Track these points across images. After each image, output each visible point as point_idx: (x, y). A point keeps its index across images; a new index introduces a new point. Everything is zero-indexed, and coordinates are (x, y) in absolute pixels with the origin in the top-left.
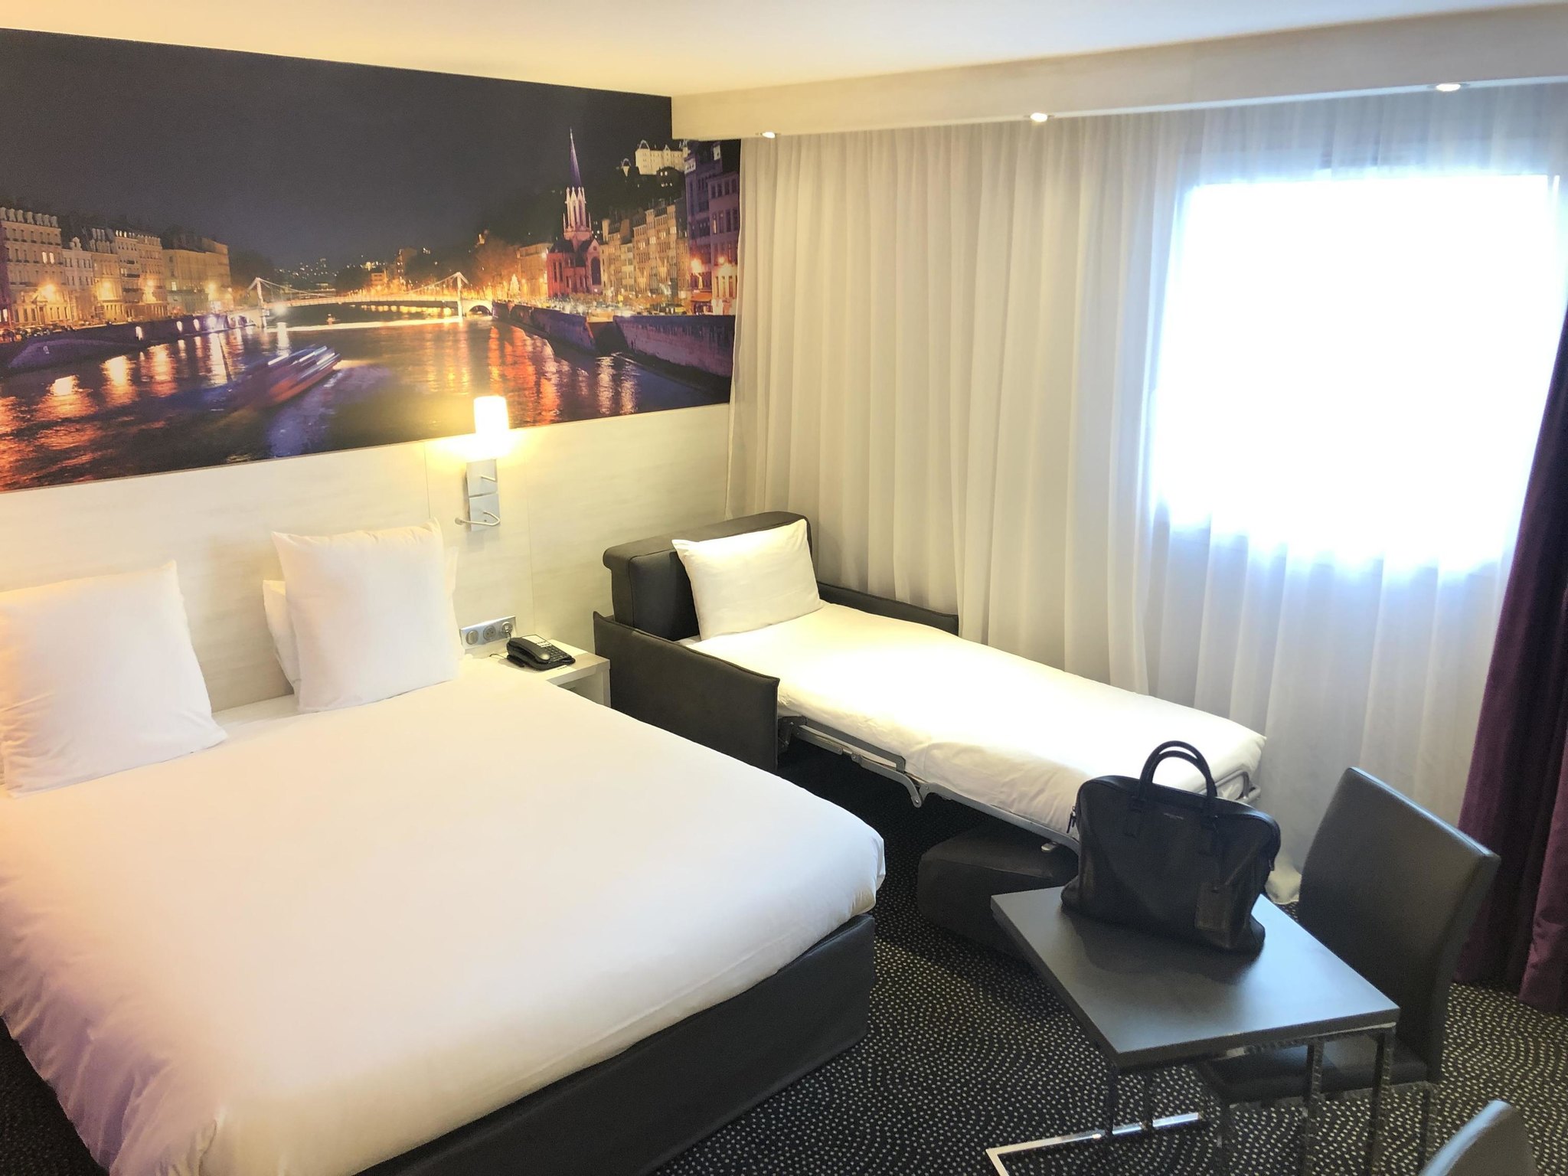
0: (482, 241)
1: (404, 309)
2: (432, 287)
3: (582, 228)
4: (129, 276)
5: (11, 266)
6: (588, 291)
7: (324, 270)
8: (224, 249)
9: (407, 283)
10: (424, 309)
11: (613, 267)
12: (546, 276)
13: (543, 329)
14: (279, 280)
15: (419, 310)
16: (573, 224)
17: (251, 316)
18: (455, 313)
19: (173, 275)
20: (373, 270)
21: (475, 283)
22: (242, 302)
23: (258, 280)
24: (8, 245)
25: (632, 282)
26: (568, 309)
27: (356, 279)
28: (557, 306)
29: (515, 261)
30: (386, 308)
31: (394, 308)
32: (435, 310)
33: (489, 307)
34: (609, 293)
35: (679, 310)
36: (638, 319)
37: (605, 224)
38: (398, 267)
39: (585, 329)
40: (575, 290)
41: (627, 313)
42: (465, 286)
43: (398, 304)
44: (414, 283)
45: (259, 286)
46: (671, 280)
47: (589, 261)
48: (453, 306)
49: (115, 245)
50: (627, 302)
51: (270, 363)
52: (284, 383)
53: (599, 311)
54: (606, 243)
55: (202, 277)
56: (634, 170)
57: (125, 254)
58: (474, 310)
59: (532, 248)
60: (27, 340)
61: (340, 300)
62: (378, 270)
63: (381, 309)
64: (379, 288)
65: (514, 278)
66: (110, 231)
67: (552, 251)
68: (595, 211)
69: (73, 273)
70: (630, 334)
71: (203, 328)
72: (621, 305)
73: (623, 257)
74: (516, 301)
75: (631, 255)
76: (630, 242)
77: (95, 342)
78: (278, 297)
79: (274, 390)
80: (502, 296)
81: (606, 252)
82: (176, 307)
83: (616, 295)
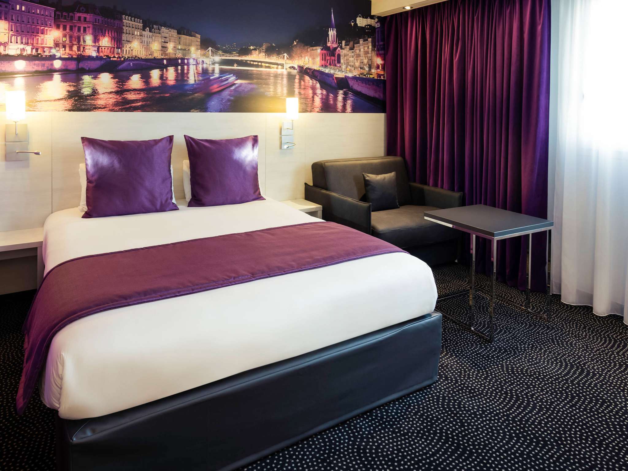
0: (295, 43)
1: (263, 64)
2: (275, 57)
3: (334, 43)
4: (164, 42)
5: (124, 35)
6: (335, 65)
7: (235, 47)
8: (199, 36)
9: (266, 55)
10: (271, 65)
11: (345, 58)
12: (319, 58)
13: (317, 77)
14: (218, 49)
15: (269, 65)
16: (331, 41)
17: (206, 60)
18: (283, 68)
19: (180, 43)
20: (253, 49)
21: (291, 57)
22: (204, 55)
23: (210, 48)
24: (124, 28)
25: (353, 64)
26: (327, 71)
27: (246, 52)
28: (323, 69)
29: (307, 51)
30: (257, 63)
31: (260, 64)
32: (276, 66)
33: (296, 67)
34: (344, 67)
35: (371, 76)
36: (354, 78)
37: (344, 42)
38: (263, 49)
39: (333, 79)
40: (330, 64)
41: (350, 75)
42: (287, 59)
43: (261, 62)
44: (268, 55)
45: (210, 50)
46: (369, 65)
47: (336, 55)
48: (282, 65)
49: (161, 31)
50: (350, 71)
51: (211, 78)
52: (215, 86)
53: (339, 73)
54: (344, 49)
55: (190, 45)
56: (356, 24)
57: (164, 35)
58: (290, 67)
59: (314, 48)
60: (126, 60)
61: (240, 58)
62: (255, 49)
63: (255, 63)
64: (255, 56)
65: (307, 58)
66: (160, 27)
67: (322, 50)
68: (340, 37)
69: (145, 39)
70: (351, 83)
71: (188, 63)
72: (348, 72)
73: (350, 55)
74: (307, 66)
75: (353, 54)
76: (353, 49)
77: (149, 64)
78: (216, 54)
79: (212, 88)
80: (301, 64)
81: (343, 52)
82: (179, 55)
83: (346, 68)
